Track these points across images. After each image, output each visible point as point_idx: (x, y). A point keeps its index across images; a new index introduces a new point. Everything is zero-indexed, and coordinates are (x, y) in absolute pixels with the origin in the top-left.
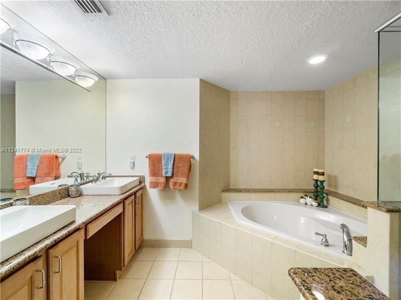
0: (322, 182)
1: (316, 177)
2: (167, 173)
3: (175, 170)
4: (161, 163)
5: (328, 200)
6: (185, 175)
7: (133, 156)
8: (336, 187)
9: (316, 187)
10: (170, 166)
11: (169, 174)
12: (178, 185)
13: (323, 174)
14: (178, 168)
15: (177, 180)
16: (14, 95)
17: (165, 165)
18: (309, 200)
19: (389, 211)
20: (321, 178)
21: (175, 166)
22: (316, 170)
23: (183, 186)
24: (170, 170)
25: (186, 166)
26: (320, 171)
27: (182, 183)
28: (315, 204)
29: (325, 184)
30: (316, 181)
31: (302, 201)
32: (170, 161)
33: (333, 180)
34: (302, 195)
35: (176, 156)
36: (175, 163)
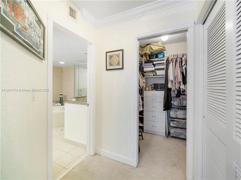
0: (62, 97)
1: (60, 96)
5: (64, 103)
8: (66, 99)
9: (60, 100)
13: (63, 95)
18: (58, 104)
19: (75, 98)
20: (62, 96)
22: (60, 94)
26: (62, 94)
28: (60, 105)
29: (63, 98)
30: (60, 97)
31: (56, 105)
33: (66, 97)
34: (56, 103)
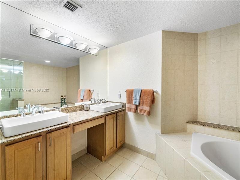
2: (136, 102)
3: (141, 101)
4: (133, 95)
6: (148, 105)
7: (120, 90)
10: (138, 98)
11: (137, 104)
12: (143, 112)
14: (143, 99)
15: (142, 108)
16: (79, 65)
17: (135, 97)
21: (141, 98)
23: (146, 113)
24: (138, 100)
25: (149, 99)
27: (145, 111)
32: (138, 94)
35: (142, 91)
36: (142, 95)
